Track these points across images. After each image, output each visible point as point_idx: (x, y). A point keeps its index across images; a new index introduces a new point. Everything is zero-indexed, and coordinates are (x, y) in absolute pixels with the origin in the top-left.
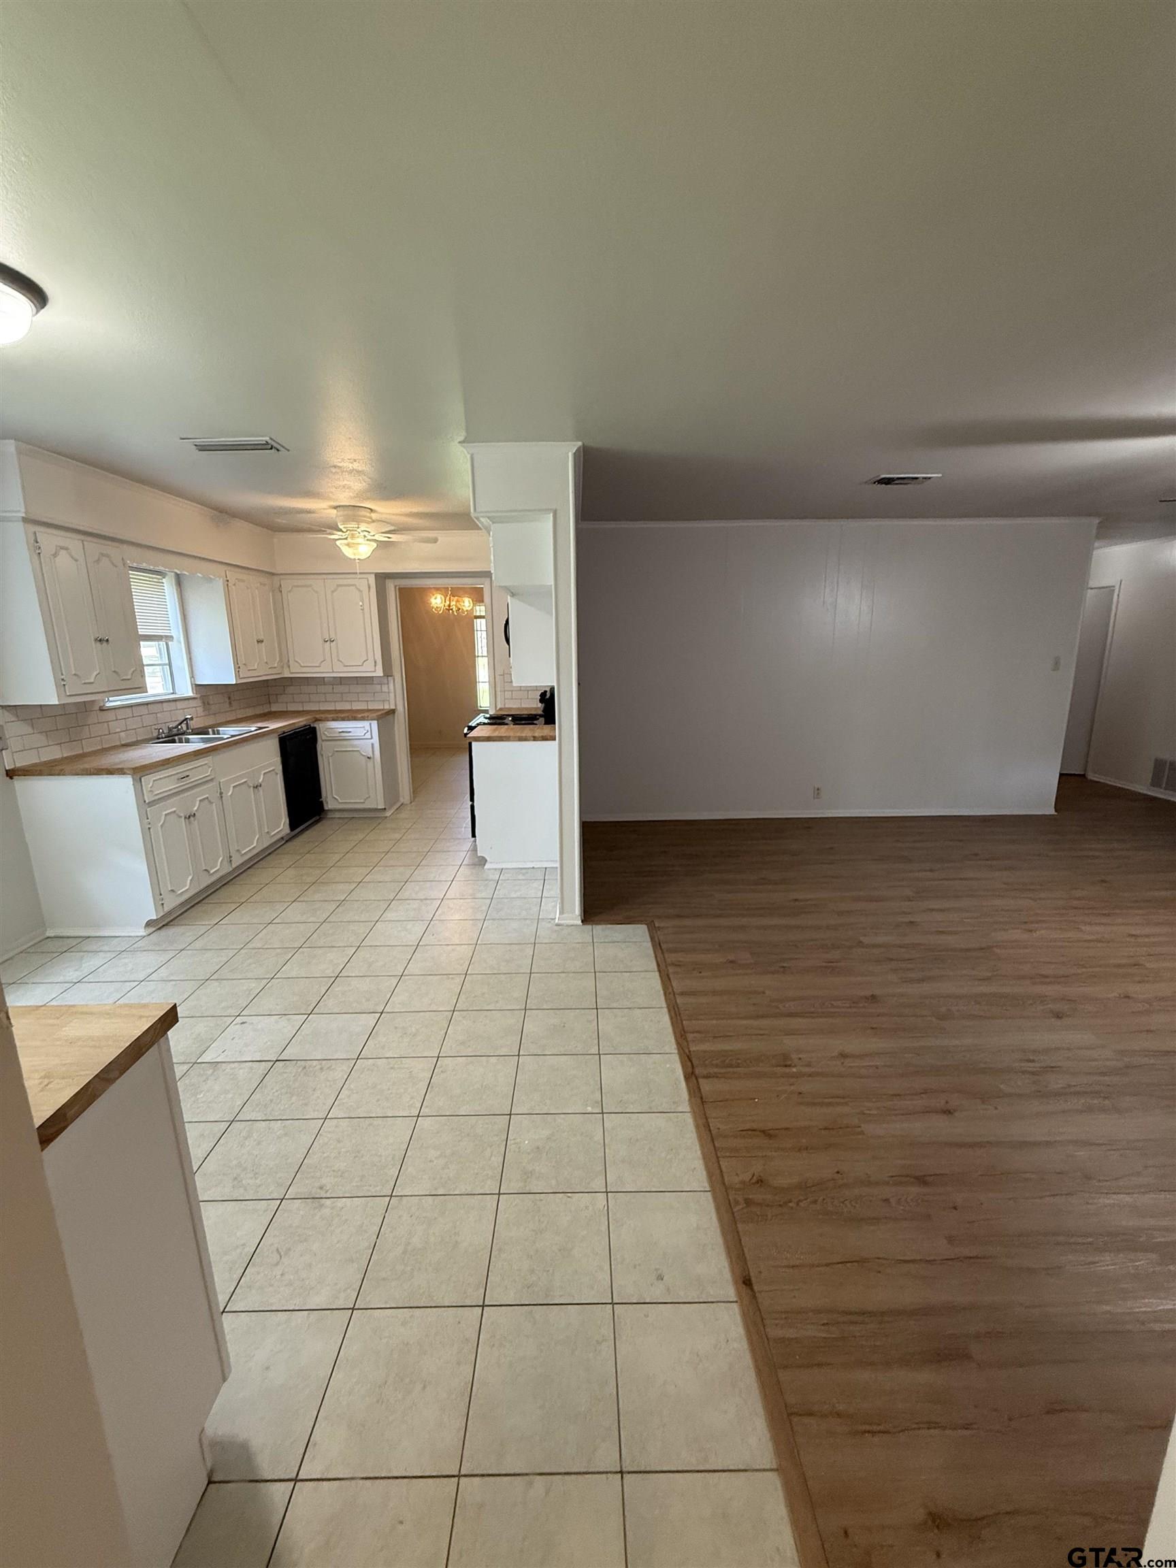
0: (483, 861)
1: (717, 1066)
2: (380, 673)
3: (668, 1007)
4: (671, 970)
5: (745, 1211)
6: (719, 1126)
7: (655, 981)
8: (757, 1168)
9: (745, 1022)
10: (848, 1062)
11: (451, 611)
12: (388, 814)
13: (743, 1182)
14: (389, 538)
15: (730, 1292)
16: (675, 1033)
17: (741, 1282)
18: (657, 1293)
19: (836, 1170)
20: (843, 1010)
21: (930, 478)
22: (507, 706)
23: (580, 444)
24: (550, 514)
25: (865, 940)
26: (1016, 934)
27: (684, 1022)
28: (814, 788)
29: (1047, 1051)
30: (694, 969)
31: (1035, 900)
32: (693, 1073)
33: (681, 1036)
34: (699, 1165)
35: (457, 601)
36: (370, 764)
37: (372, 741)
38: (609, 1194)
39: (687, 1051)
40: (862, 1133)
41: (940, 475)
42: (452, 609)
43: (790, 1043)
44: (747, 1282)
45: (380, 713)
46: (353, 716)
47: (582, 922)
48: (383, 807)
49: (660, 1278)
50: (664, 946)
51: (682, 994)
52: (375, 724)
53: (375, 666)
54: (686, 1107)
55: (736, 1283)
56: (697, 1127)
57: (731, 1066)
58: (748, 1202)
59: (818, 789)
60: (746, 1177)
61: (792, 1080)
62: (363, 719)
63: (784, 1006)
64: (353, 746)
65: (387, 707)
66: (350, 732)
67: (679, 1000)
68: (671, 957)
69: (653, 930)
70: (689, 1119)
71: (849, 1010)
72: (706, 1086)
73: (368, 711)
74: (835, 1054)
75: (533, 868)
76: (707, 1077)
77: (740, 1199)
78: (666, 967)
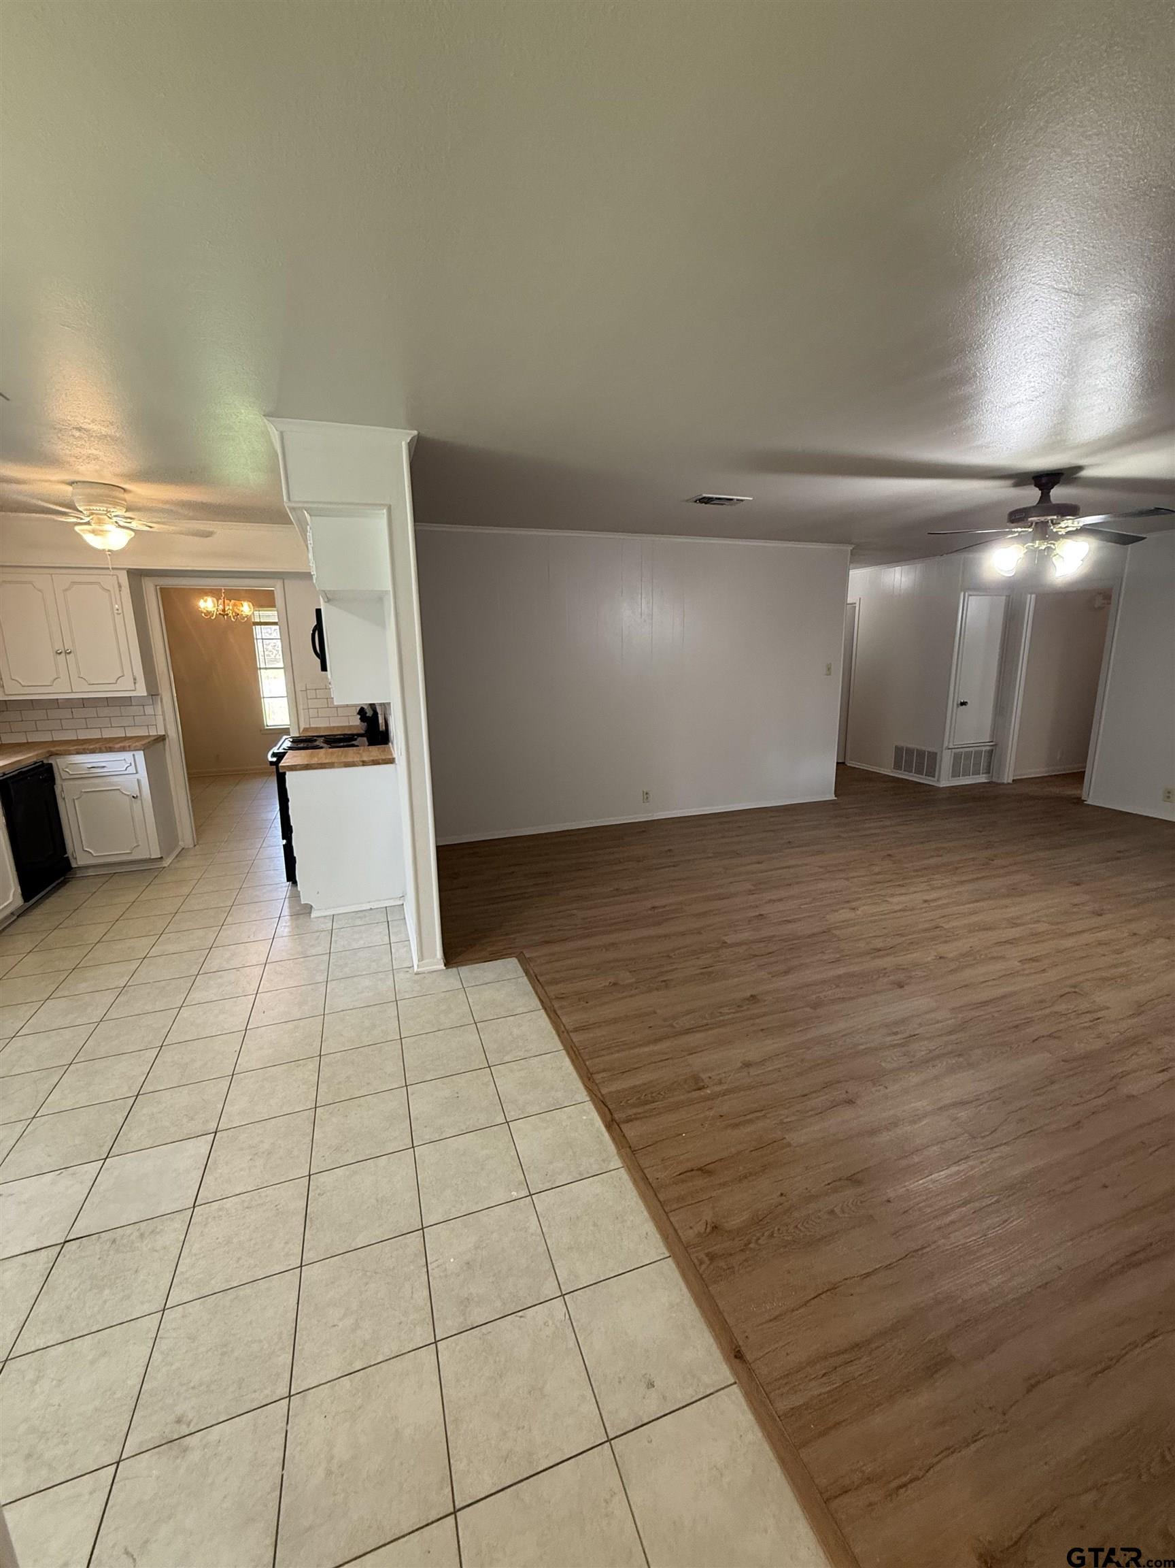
0: (309, 909)
1: (634, 1106)
2: (142, 691)
3: (566, 1048)
4: (556, 1005)
5: (712, 1267)
6: (658, 1175)
7: (543, 1020)
8: (708, 1215)
9: (646, 1049)
10: (753, 1071)
11: (226, 617)
12: (166, 863)
13: (699, 1235)
14: (151, 527)
15: (723, 1372)
16: (581, 1077)
17: (732, 1355)
18: (652, 1407)
19: (779, 1193)
20: (730, 1016)
21: (742, 500)
22: (312, 726)
23: (415, 432)
24: (383, 509)
25: (728, 940)
26: (845, 914)
27: (587, 1063)
28: (643, 792)
29: (904, 1021)
30: (579, 1000)
31: (847, 879)
32: (613, 1120)
33: (588, 1078)
34: (649, 1227)
35: (235, 605)
36: (137, 805)
37: (137, 776)
38: (565, 1296)
39: (599, 1095)
40: (789, 1145)
41: (751, 499)
42: (227, 614)
43: (697, 1062)
44: (739, 1355)
45: (147, 741)
46: (107, 746)
47: (445, 965)
48: (159, 856)
49: (651, 1385)
50: (541, 979)
51: (576, 1030)
52: (140, 756)
53: (135, 683)
54: (616, 1162)
55: (727, 1359)
56: (635, 1182)
57: (646, 1103)
58: (712, 1257)
59: (647, 794)
60: (700, 1228)
61: (709, 1103)
62: (123, 749)
63: (677, 1023)
64: (111, 784)
65: (153, 733)
66: (104, 767)
67: (576, 1038)
68: (553, 990)
69: (525, 963)
70: (623, 1174)
71: (737, 1015)
72: (631, 1131)
73: (126, 738)
74: (739, 1065)
75: (371, 909)
76: (628, 1120)
77: (702, 1255)
78: (551, 1002)
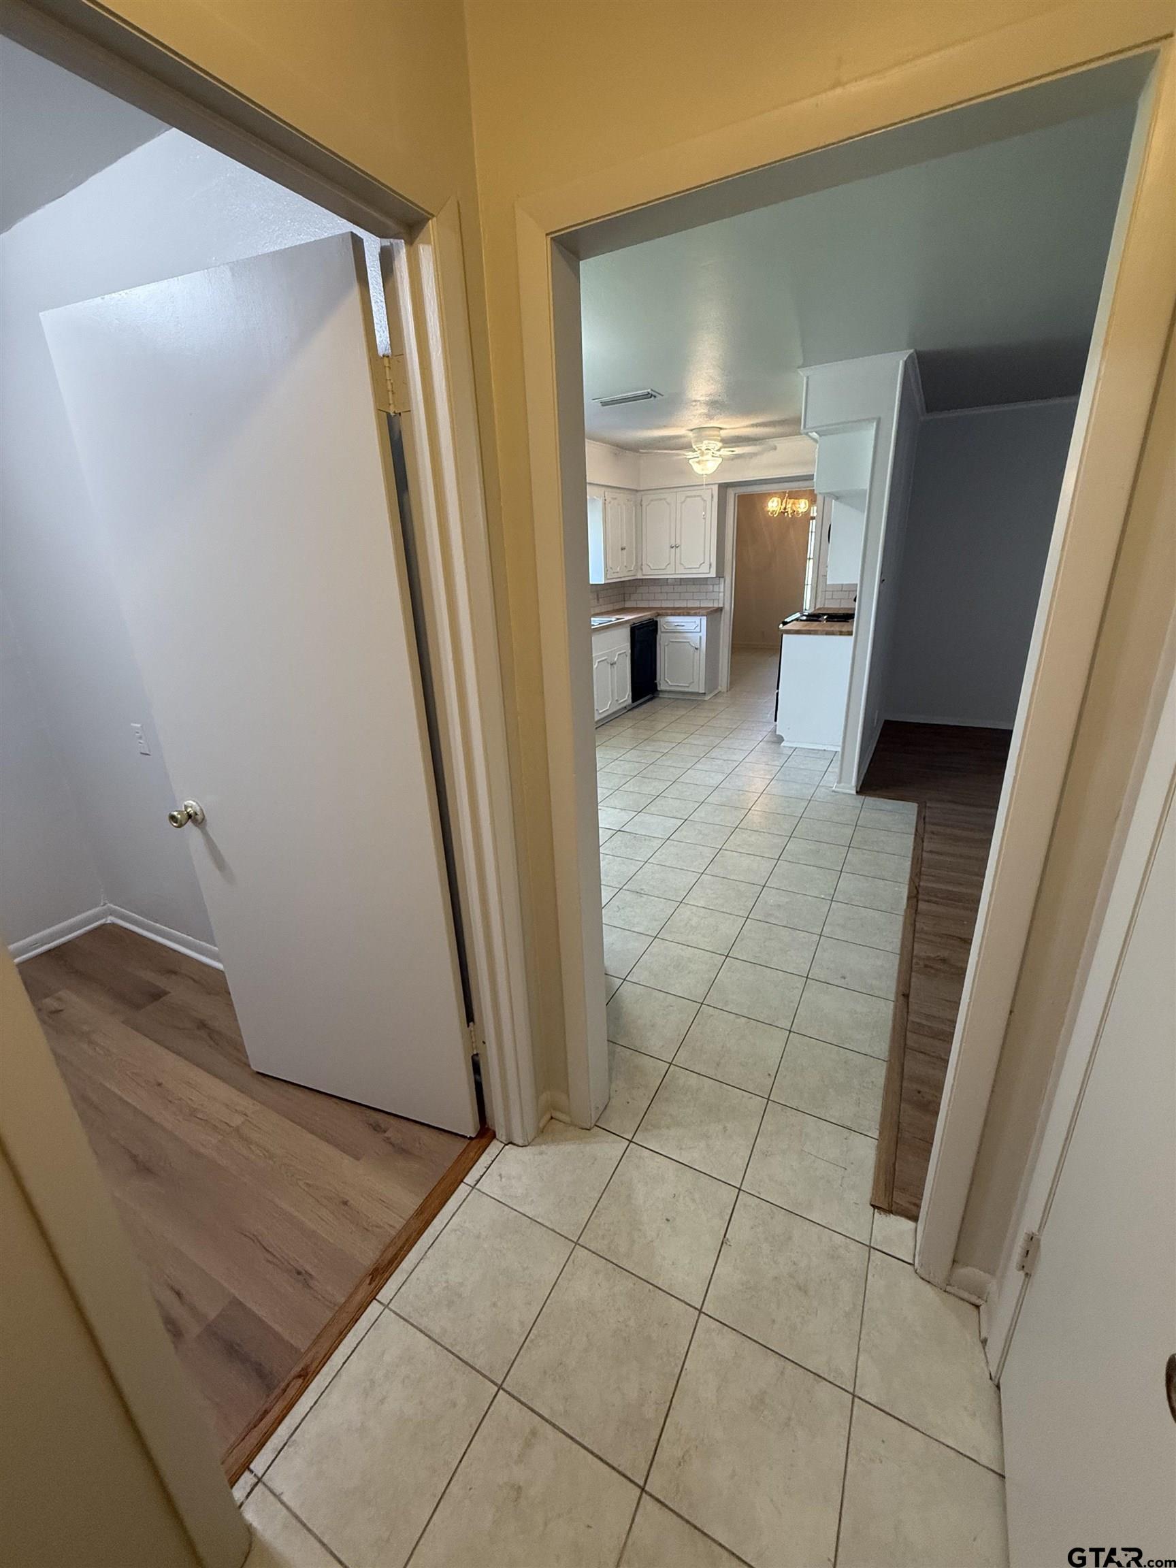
0: (780, 739)
1: (940, 897)
2: (713, 574)
3: (913, 858)
4: (927, 835)
6: (923, 927)
7: (909, 841)
11: (786, 514)
12: (707, 698)
13: (928, 957)
14: (733, 451)
15: (891, 996)
16: (912, 873)
17: (901, 995)
18: (838, 982)
23: (912, 351)
24: (873, 422)
27: (923, 868)
30: (943, 838)
32: (916, 896)
33: (917, 874)
34: (897, 941)
35: (794, 503)
36: (697, 653)
37: (700, 634)
38: (822, 936)
39: (917, 885)
42: (787, 512)
44: (906, 996)
45: (708, 610)
46: (687, 612)
47: (857, 792)
48: (703, 692)
49: (844, 977)
50: (929, 820)
51: (930, 852)
52: (704, 619)
53: (710, 568)
54: (900, 911)
55: (897, 993)
56: (905, 924)
58: (927, 966)
60: (932, 956)
62: (695, 615)
64: (685, 638)
65: (716, 605)
66: (683, 626)
67: (928, 856)
68: (929, 828)
69: (922, 808)
70: (900, 919)
72: (925, 905)
73: (700, 608)
75: (825, 750)
76: (928, 901)
78: (924, 833)
